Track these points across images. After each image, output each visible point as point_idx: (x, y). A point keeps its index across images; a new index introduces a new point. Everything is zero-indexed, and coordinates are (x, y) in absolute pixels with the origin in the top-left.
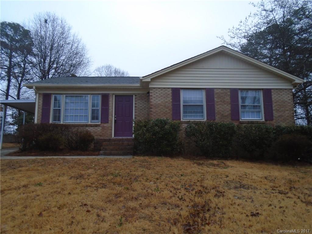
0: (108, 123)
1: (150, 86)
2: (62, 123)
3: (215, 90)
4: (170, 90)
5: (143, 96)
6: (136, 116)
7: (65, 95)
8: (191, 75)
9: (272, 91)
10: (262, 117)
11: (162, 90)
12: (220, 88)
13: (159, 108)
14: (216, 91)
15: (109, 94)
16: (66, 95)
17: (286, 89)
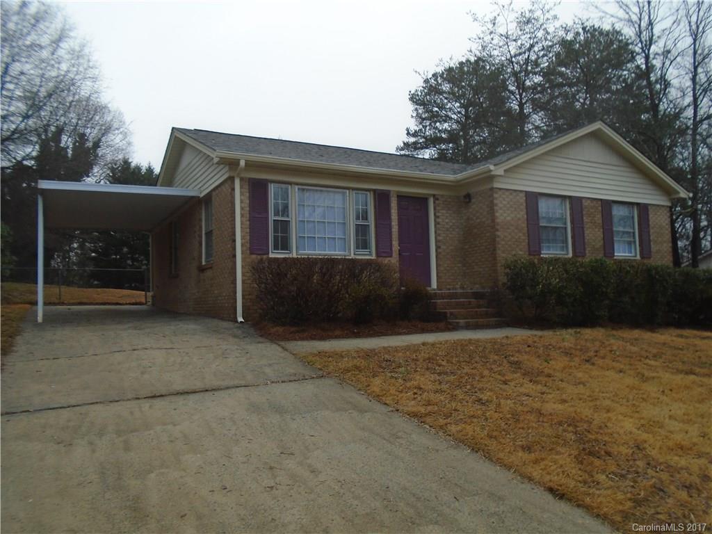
0: (391, 256)
1: (496, 185)
2: (295, 256)
3: (584, 201)
4: (522, 195)
5: (449, 200)
6: (439, 244)
7: (297, 187)
8: (555, 170)
9: (649, 207)
10: (636, 253)
11: (511, 194)
12: (589, 198)
13: (509, 231)
14: (585, 203)
15: (389, 191)
16: (300, 187)
17: (658, 205)
